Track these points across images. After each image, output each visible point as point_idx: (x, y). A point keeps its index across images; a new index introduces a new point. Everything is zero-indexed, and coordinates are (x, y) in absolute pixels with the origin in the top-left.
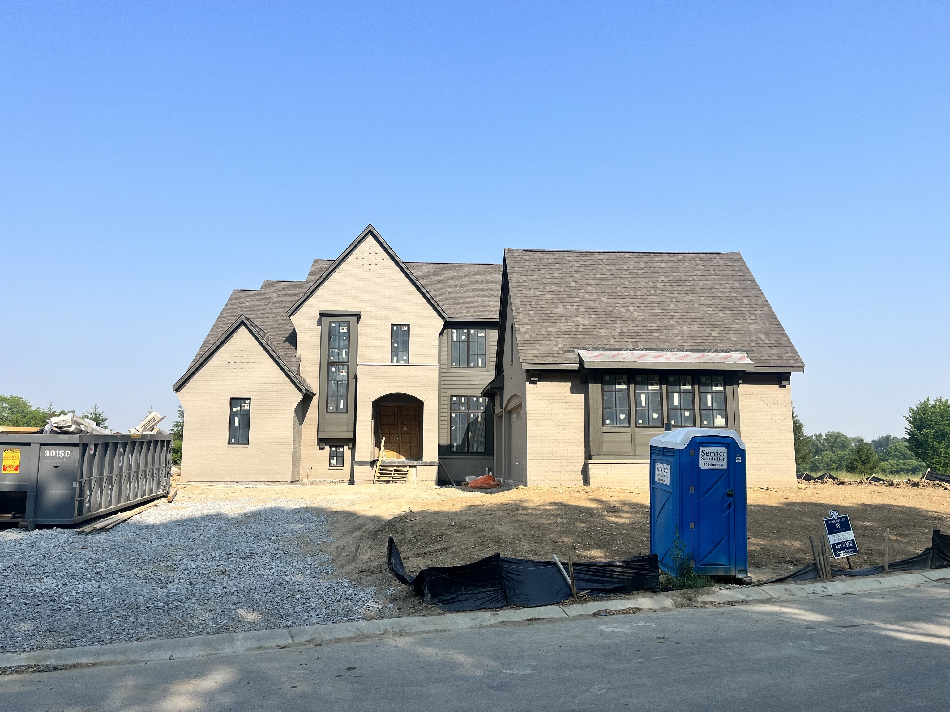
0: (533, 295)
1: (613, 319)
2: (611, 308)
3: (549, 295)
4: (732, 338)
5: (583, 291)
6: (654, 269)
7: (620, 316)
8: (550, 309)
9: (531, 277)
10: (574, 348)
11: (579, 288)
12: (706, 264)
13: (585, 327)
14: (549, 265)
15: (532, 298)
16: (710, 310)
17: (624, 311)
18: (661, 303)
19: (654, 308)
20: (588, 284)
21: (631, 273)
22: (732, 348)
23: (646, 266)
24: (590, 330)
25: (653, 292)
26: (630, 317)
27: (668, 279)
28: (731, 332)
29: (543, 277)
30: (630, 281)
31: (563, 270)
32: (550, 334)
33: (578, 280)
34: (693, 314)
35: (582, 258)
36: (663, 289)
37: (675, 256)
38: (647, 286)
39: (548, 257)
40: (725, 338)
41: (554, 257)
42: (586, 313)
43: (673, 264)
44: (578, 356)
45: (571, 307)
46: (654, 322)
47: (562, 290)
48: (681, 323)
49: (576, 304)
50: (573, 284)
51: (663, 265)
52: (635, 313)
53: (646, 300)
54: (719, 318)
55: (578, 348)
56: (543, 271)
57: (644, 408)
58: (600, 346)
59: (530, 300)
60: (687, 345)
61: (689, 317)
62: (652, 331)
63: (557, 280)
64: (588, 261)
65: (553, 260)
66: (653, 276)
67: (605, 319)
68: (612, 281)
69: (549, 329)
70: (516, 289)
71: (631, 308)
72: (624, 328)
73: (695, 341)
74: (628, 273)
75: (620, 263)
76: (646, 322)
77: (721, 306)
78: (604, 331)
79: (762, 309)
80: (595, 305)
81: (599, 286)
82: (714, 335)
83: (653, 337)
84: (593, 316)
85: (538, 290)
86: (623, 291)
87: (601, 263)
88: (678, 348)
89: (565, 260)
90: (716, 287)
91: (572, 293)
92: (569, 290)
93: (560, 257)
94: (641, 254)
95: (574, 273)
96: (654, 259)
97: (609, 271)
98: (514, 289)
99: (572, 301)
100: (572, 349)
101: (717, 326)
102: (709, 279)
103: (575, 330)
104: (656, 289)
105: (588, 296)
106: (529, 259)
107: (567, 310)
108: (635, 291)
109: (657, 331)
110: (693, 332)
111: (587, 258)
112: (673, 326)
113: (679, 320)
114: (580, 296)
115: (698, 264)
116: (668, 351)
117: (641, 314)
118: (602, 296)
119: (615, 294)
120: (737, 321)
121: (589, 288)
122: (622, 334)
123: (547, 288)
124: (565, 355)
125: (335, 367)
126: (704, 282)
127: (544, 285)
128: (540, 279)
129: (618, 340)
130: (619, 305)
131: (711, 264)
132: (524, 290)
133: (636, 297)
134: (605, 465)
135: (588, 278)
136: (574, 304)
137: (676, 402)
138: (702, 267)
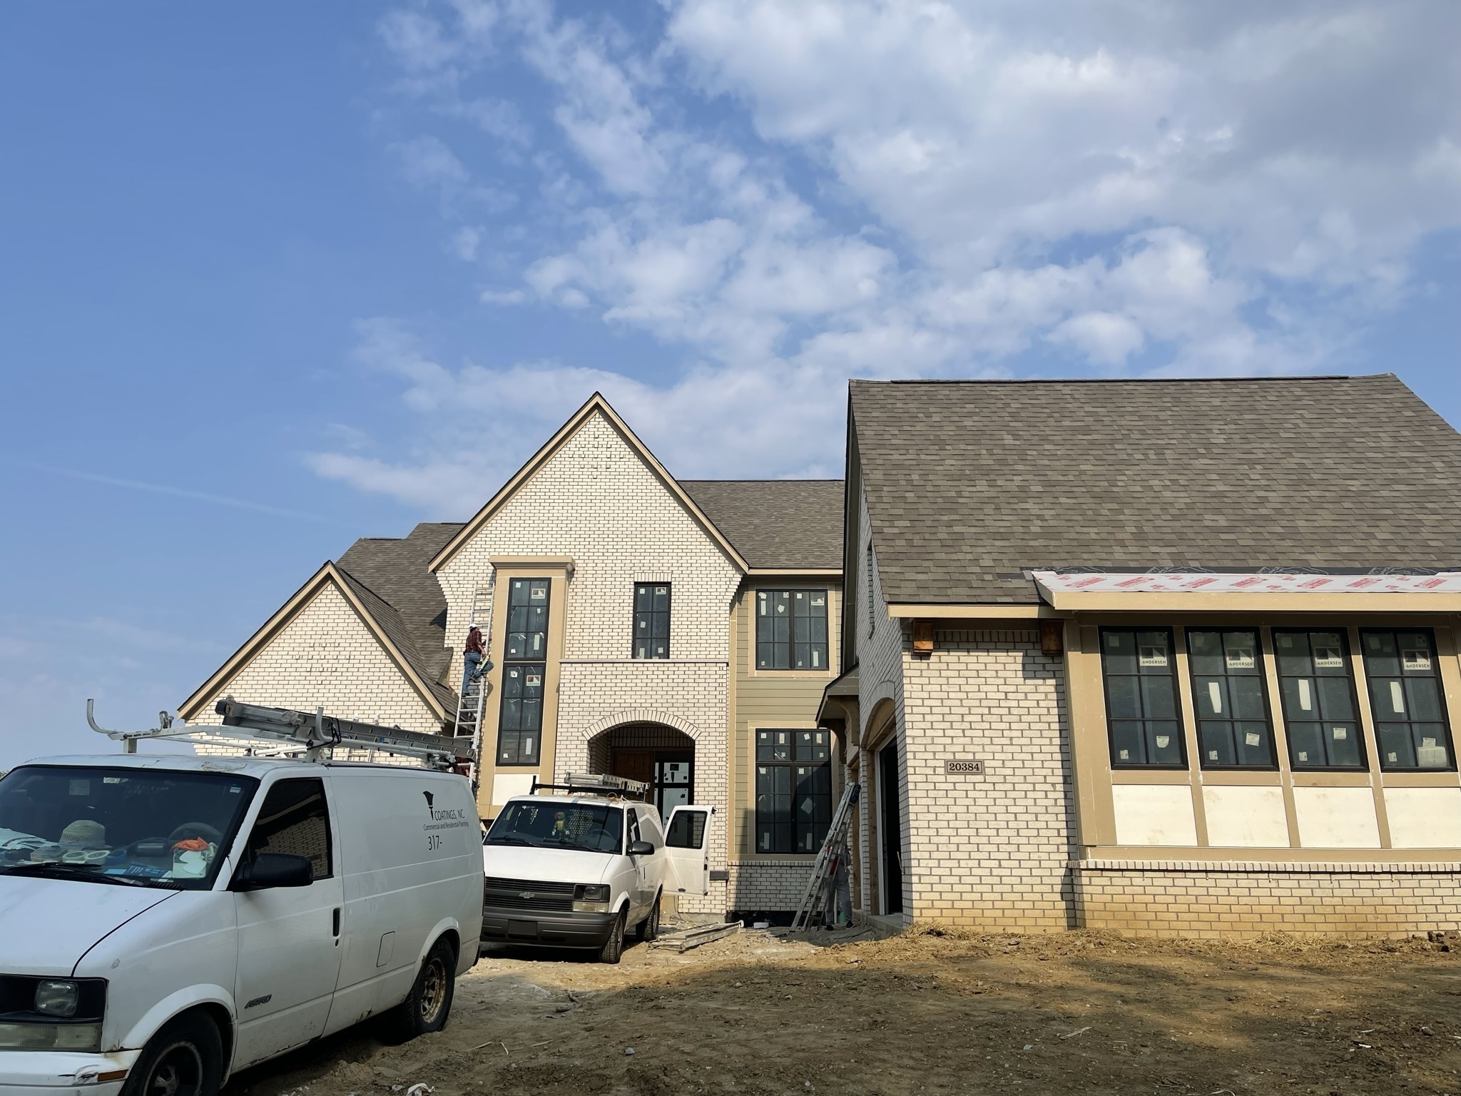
0: (914, 462)
1: (1115, 506)
2: (1106, 484)
3: (953, 462)
4: (1431, 543)
5: (1035, 453)
6: (1197, 409)
7: (1131, 500)
8: (957, 489)
9: (909, 428)
10: (1022, 569)
11: (1023, 447)
12: (1320, 398)
13: (1045, 524)
14: (949, 406)
15: (912, 468)
16: (1355, 485)
17: (1139, 489)
18: (1226, 472)
19: (1211, 483)
20: (1045, 439)
21: (1142, 417)
22: (1437, 565)
23: (1175, 404)
24: (1060, 530)
25: (1203, 451)
26: (1157, 500)
27: (1234, 427)
28: (1422, 529)
29: (937, 429)
30: (1142, 432)
31: (983, 414)
32: (960, 537)
33: (1020, 433)
34: (1313, 493)
35: (1025, 392)
36: (1226, 446)
37: (1241, 385)
38: (1185, 441)
39: (948, 393)
40: (1409, 543)
41: (962, 392)
42: (1044, 494)
43: (1239, 399)
44: (1032, 585)
45: (1008, 483)
46: (1218, 511)
47: (984, 452)
48: (1287, 511)
49: (1020, 478)
50: (1008, 440)
51: (1216, 402)
52: (1168, 494)
53: (1189, 467)
54: (1381, 500)
55: (1032, 569)
56: (936, 418)
57: (1218, 719)
58: (1090, 564)
59: (907, 472)
60: (1315, 560)
61: (1306, 500)
62: (1217, 531)
63: (971, 433)
64: (1039, 397)
65: (959, 397)
66: (1197, 422)
67: (1093, 506)
68: (1102, 432)
69: (956, 529)
70: (874, 452)
71: (1154, 482)
72: (1144, 523)
73: (1334, 550)
74: (1136, 418)
75: (1114, 400)
76: (1198, 511)
77: (1379, 476)
78: (1096, 530)
80: (1066, 478)
81: (1072, 442)
82: (1380, 536)
83: (1221, 543)
84: (1062, 500)
85: (928, 452)
86: (1130, 452)
87: (1071, 401)
88: (1293, 564)
89: (986, 397)
90: (1357, 440)
91: (1008, 457)
92: (1001, 452)
93: (976, 393)
94: (1160, 383)
95: (1010, 419)
96: (1194, 391)
97: (1089, 414)
98: (869, 452)
99: (1009, 472)
100: (1018, 571)
101: (1384, 518)
102: (1335, 425)
103: (1021, 530)
104: (1208, 446)
105: (1047, 462)
106: (905, 397)
107: (1000, 489)
108: (1160, 451)
109: (1230, 529)
110: (1324, 530)
111: (1037, 392)
112: (1266, 518)
113: (1279, 506)
114: (1029, 463)
115: (1299, 398)
116: (1266, 572)
117: (1182, 494)
118: (1080, 462)
119: (1113, 458)
120: (1430, 505)
121: (1047, 447)
122: (1140, 536)
123: (948, 447)
124: (999, 583)
125: (517, 671)
126: (1322, 430)
127: (941, 444)
128: (929, 433)
129: (1131, 549)
130: (1124, 478)
131: (1332, 397)
132: (892, 452)
133: (1164, 462)
134: (1126, 874)
135: (1042, 428)
136: (1015, 478)
137: (1306, 703)
138: (1312, 403)
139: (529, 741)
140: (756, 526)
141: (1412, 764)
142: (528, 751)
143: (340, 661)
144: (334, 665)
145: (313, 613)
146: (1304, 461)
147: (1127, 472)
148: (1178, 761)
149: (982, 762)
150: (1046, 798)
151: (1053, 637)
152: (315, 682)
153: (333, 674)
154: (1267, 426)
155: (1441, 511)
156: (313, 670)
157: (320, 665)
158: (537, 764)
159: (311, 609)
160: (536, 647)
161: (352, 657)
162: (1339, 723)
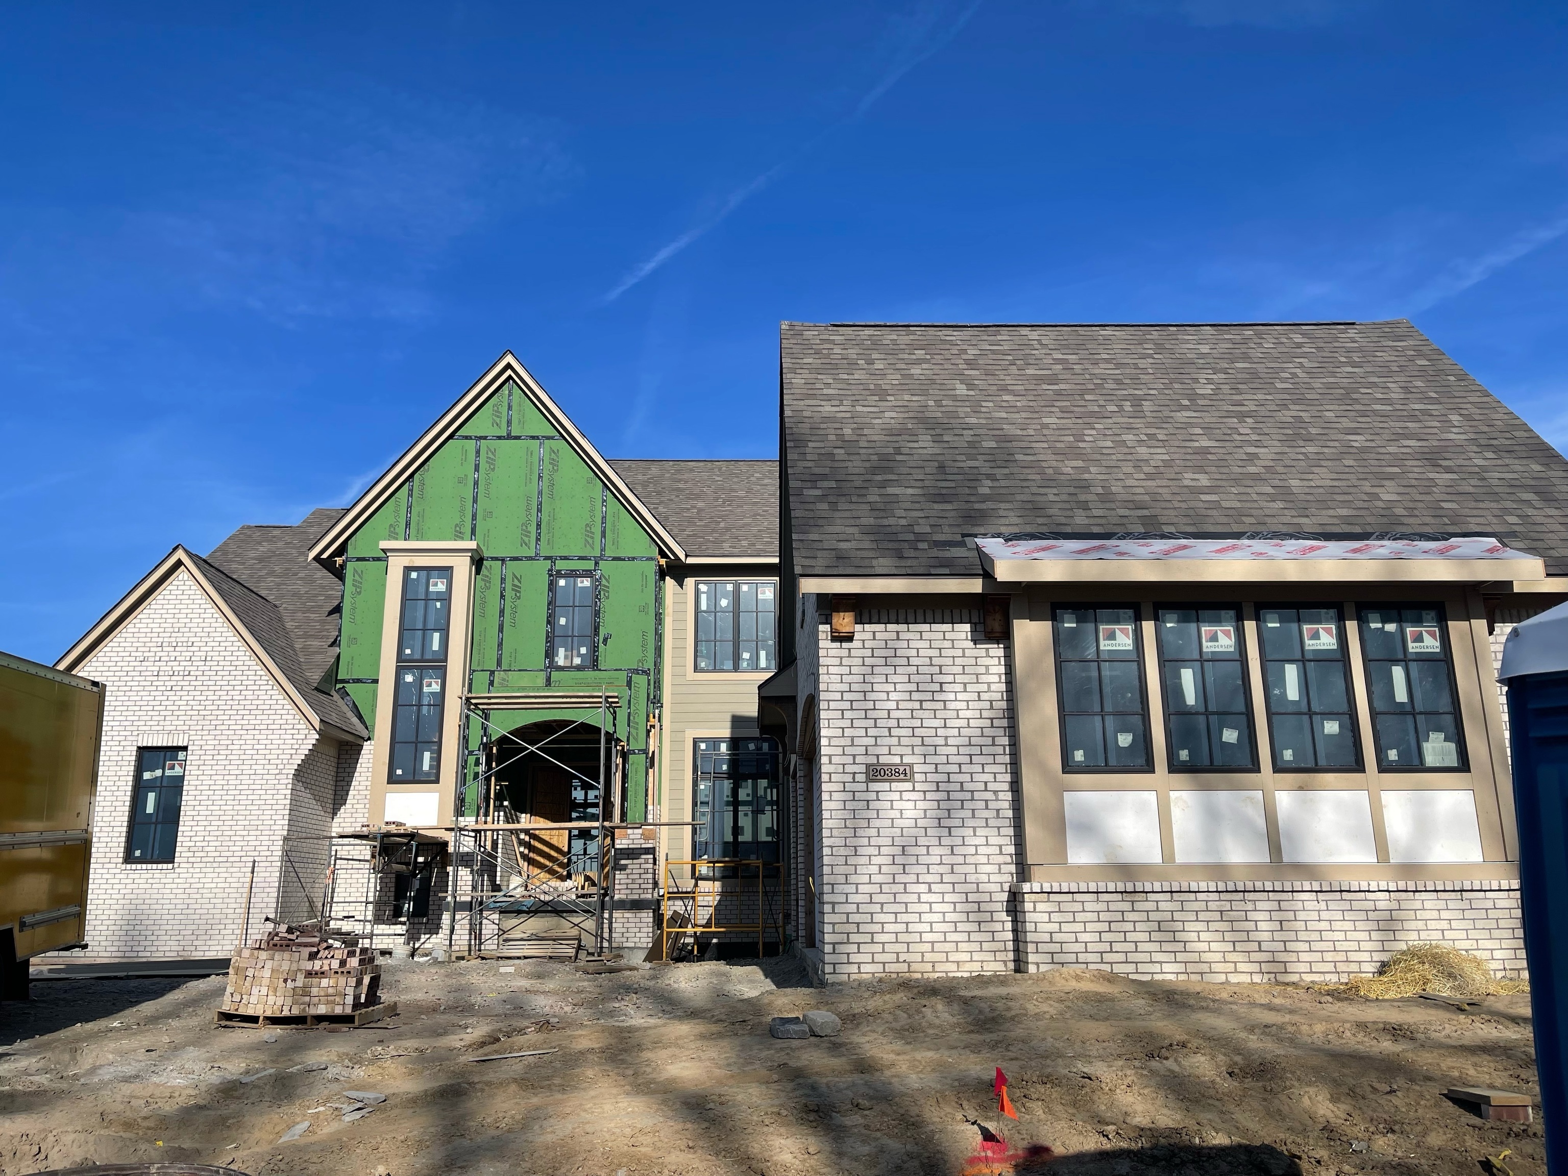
0: (848, 415)
1: (1080, 463)
2: (1071, 439)
3: (894, 415)
4: (1444, 505)
5: (991, 404)
6: (1182, 356)
7: (1099, 457)
8: (897, 445)
9: (846, 377)
10: (964, 535)
11: (978, 398)
12: (1322, 345)
13: (996, 484)
14: (896, 352)
15: (844, 421)
16: (1358, 441)
17: (1109, 444)
18: (1212, 426)
19: (1194, 438)
20: (1004, 389)
21: (1118, 366)
22: (1451, 529)
23: (1158, 351)
24: (1013, 491)
25: (1186, 402)
26: (1129, 457)
27: (1224, 376)
28: (1434, 489)
29: (879, 377)
30: (1119, 382)
31: (934, 361)
32: (894, 500)
33: (976, 382)
34: (1311, 449)
35: (986, 338)
36: (1214, 397)
37: (1234, 330)
38: (1167, 392)
39: (895, 337)
40: (1420, 505)
41: (912, 337)
42: (998, 451)
43: (1231, 346)
44: (974, 554)
45: (956, 438)
46: (1200, 469)
47: (931, 403)
48: (1280, 469)
49: (971, 432)
50: (961, 390)
51: (1205, 349)
52: (1143, 450)
53: (1170, 420)
54: (1387, 456)
55: (976, 536)
56: (879, 365)
57: (1191, 712)
58: (1044, 529)
59: (838, 425)
60: (1310, 524)
61: (1301, 457)
62: (1197, 491)
63: (918, 382)
64: (1002, 343)
65: (908, 342)
66: (1182, 371)
67: (1054, 464)
68: (1070, 381)
69: (890, 490)
70: (802, 403)
71: (1129, 437)
72: (1113, 483)
73: (1331, 512)
74: (1112, 366)
75: (1089, 346)
76: (1177, 469)
77: (1387, 431)
78: (1055, 491)
79: (1508, 435)
80: (1025, 433)
81: (1035, 393)
82: (1385, 497)
83: (1202, 505)
85: (866, 403)
86: (1102, 403)
87: (1038, 347)
88: (1284, 529)
89: (939, 342)
90: (1363, 390)
91: (960, 409)
92: (951, 403)
93: (928, 337)
94: (1142, 328)
95: (965, 366)
96: (1179, 337)
97: (1058, 361)
98: (795, 402)
99: (959, 426)
100: (959, 538)
101: (1391, 477)
102: (1338, 375)
103: (967, 491)
104: (1193, 397)
105: (1004, 415)
106: (844, 342)
107: (946, 445)
108: (1137, 401)
109: (1210, 490)
110: (1321, 490)
111: (999, 338)
112: (1257, 478)
113: (1271, 464)
114: (982, 415)
115: (1299, 346)
116: (1252, 537)
117: (1159, 450)
118: (1043, 415)
119: (1082, 409)
120: (1443, 463)
121: (1005, 398)
122: (1106, 497)
123: (889, 398)
124: (935, 552)
125: (414, 675)
126: (1325, 380)
127: (882, 394)
128: (870, 381)
129: (1096, 512)
130: (1094, 432)
131: (1336, 344)
132: (823, 403)
133: (1141, 414)
134: (1078, 897)
135: (1002, 377)
136: (965, 432)
137: (1293, 692)
138: (1313, 350)
139: (427, 755)
140: (700, 510)
141: (1416, 762)
142: (426, 767)
143: (194, 663)
144: (187, 668)
145: (160, 607)
146: (1301, 414)
147: (1097, 426)
148: (1141, 761)
149: (911, 766)
150: (987, 808)
151: (998, 616)
152: (164, 688)
153: (186, 678)
154: (1261, 375)
155: (1456, 469)
156: (161, 673)
157: (170, 668)
158: (437, 781)
159: (158, 602)
160: (436, 646)
161: (209, 658)
162: (1330, 715)
